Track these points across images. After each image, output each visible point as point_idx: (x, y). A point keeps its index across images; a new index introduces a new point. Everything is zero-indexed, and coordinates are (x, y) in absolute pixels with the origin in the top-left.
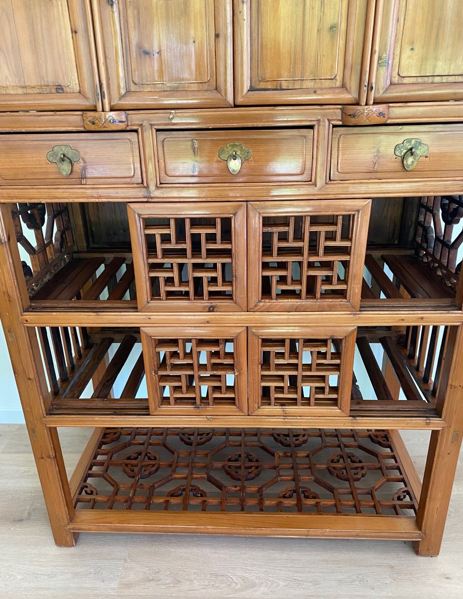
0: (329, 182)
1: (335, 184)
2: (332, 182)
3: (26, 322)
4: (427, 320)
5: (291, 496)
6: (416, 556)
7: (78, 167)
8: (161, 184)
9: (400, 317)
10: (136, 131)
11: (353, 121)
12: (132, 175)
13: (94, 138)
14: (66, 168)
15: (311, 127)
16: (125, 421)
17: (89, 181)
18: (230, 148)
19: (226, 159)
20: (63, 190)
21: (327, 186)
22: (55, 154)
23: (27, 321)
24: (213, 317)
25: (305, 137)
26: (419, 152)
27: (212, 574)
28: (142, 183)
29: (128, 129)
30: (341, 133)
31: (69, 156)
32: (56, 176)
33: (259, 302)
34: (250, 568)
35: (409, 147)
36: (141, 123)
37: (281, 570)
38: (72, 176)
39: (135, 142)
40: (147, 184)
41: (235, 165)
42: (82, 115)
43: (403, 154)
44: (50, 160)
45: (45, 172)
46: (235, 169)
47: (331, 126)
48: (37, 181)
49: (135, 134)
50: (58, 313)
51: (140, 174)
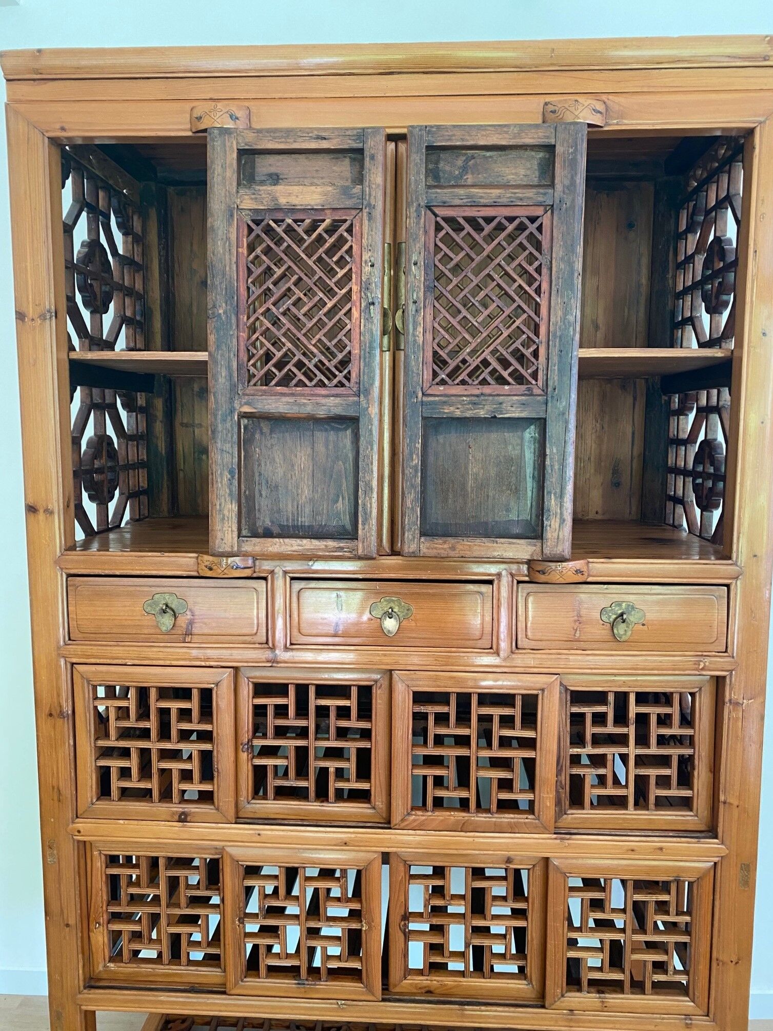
0: (517, 651)
1: (525, 653)
2: (520, 651)
3: (77, 834)
4: (669, 851)
7: (182, 621)
8: (291, 644)
9: (629, 846)
10: (265, 579)
11: (542, 578)
12: (255, 631)
13: (208, 585)
14: (167, 621)
15: (490, 582)
17: (195, 639)
18: (385, 603)
19: (380, 617)
20: (158, 649)
21: (514, 656)
22: (156, 604)
23: (79, 832)
24: (353, 836)
25: (481, 593)
26: (632, 618)
28: (267, 643)
29: (255, 575)
30: (529, 591)
31: (173, 606)
32: (152, 631)
33: (409, 814)
35: (620, 612)
36: (272, 569)
38: (173, 632)
39: (263, 591)
40: (273, 645)
41: (390, 624)
42: (197, 558)
43: (612, 620)
44: (147, 610)
45: (138, 625)
46: (391, 629)
47: (515, 582)
48: (126, 636)
49: (263, 582)
50: (126, 822)
51: (264, 631)
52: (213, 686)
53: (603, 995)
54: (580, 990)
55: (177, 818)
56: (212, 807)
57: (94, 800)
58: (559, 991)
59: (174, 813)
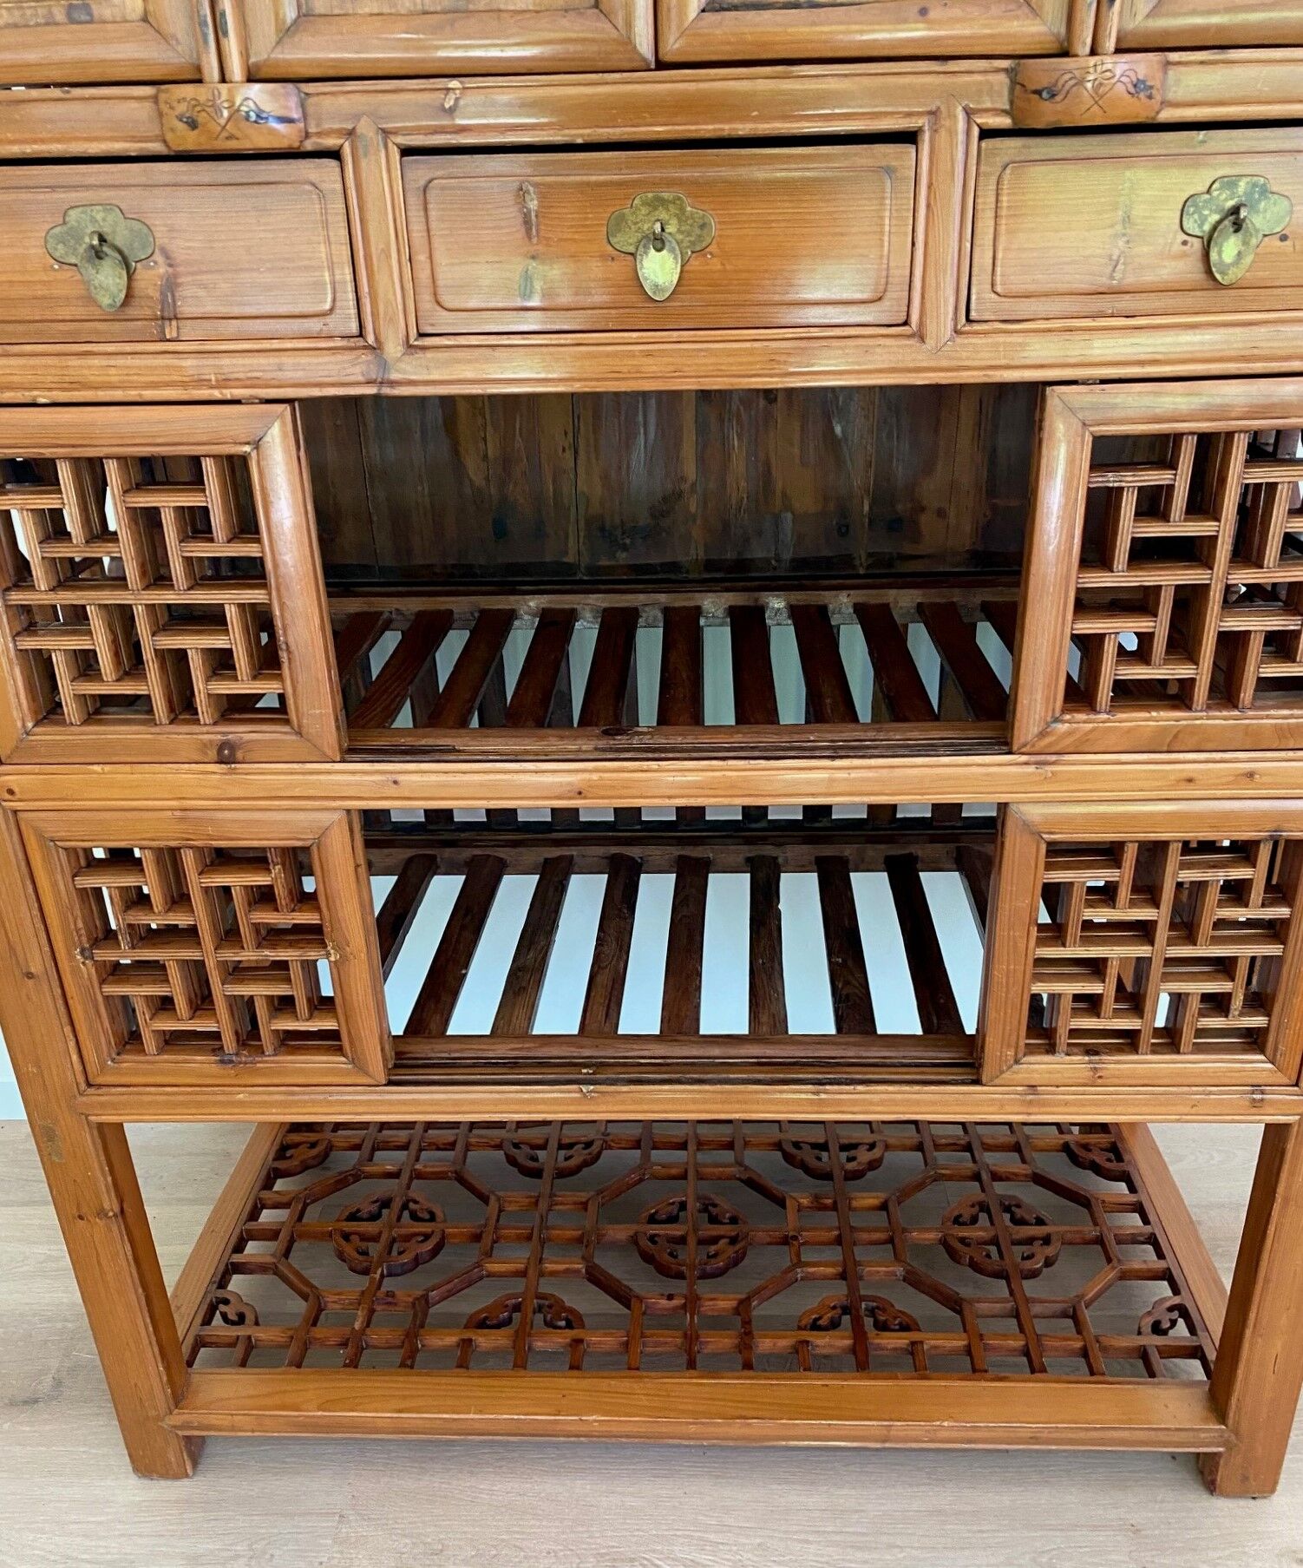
0: (967, 328)
1: (985, 333)
2: (976, 327)
3: (8, 796)
4: (1265, 779)
5: (834, 1325)
6: (1206, 1496)
7: (150, 279)
8: (421, 335)
9: (1183, 770)
10: (335, 154)
11: (1048, 113)
12: (327, 306)
13: (195, 179)
14: (108, 280)
15: (909, 137)
16: (330, 1103)
17: (188, 329)
18: (644, 210)
19: (631, 249)
20: (103, 361)
21: (959, 340)
22: (75, 235)
23: (11, 792)
24: (595, 776)
25: (889, 171)
26: (1260, 220)
27: (602, 1555)
28: (361, 335)
29: (309, 146)
30: (1006, 159)
31: (119, 242)
32: (80, 312)
34: (712, 1537)
35: (1230, 203)
36: (350, 127)
37: (807, 1542)
38: (131, 312)
39: (334, 191)
40: (377, 339)
41: (659, 269)
42: (155, 99)
43: (1207, 227)
44: (57, 255)
45: (44, 298)
46: (660, 282)
47: (976, 132)
48: (20, 328)
49: (333, 163)
50: (107, 768)
51: (352, 303)
52: (247, 448)
53: (1097, 1058)
54: (1051, 1049)
55: (213, 754)
56: (286, 729)
57: (30, 725)
58: (1011, 1053)
59: (205, 746)
